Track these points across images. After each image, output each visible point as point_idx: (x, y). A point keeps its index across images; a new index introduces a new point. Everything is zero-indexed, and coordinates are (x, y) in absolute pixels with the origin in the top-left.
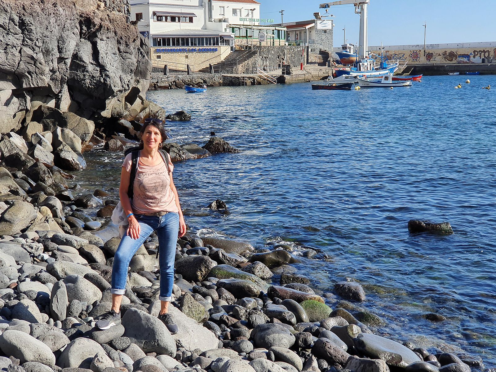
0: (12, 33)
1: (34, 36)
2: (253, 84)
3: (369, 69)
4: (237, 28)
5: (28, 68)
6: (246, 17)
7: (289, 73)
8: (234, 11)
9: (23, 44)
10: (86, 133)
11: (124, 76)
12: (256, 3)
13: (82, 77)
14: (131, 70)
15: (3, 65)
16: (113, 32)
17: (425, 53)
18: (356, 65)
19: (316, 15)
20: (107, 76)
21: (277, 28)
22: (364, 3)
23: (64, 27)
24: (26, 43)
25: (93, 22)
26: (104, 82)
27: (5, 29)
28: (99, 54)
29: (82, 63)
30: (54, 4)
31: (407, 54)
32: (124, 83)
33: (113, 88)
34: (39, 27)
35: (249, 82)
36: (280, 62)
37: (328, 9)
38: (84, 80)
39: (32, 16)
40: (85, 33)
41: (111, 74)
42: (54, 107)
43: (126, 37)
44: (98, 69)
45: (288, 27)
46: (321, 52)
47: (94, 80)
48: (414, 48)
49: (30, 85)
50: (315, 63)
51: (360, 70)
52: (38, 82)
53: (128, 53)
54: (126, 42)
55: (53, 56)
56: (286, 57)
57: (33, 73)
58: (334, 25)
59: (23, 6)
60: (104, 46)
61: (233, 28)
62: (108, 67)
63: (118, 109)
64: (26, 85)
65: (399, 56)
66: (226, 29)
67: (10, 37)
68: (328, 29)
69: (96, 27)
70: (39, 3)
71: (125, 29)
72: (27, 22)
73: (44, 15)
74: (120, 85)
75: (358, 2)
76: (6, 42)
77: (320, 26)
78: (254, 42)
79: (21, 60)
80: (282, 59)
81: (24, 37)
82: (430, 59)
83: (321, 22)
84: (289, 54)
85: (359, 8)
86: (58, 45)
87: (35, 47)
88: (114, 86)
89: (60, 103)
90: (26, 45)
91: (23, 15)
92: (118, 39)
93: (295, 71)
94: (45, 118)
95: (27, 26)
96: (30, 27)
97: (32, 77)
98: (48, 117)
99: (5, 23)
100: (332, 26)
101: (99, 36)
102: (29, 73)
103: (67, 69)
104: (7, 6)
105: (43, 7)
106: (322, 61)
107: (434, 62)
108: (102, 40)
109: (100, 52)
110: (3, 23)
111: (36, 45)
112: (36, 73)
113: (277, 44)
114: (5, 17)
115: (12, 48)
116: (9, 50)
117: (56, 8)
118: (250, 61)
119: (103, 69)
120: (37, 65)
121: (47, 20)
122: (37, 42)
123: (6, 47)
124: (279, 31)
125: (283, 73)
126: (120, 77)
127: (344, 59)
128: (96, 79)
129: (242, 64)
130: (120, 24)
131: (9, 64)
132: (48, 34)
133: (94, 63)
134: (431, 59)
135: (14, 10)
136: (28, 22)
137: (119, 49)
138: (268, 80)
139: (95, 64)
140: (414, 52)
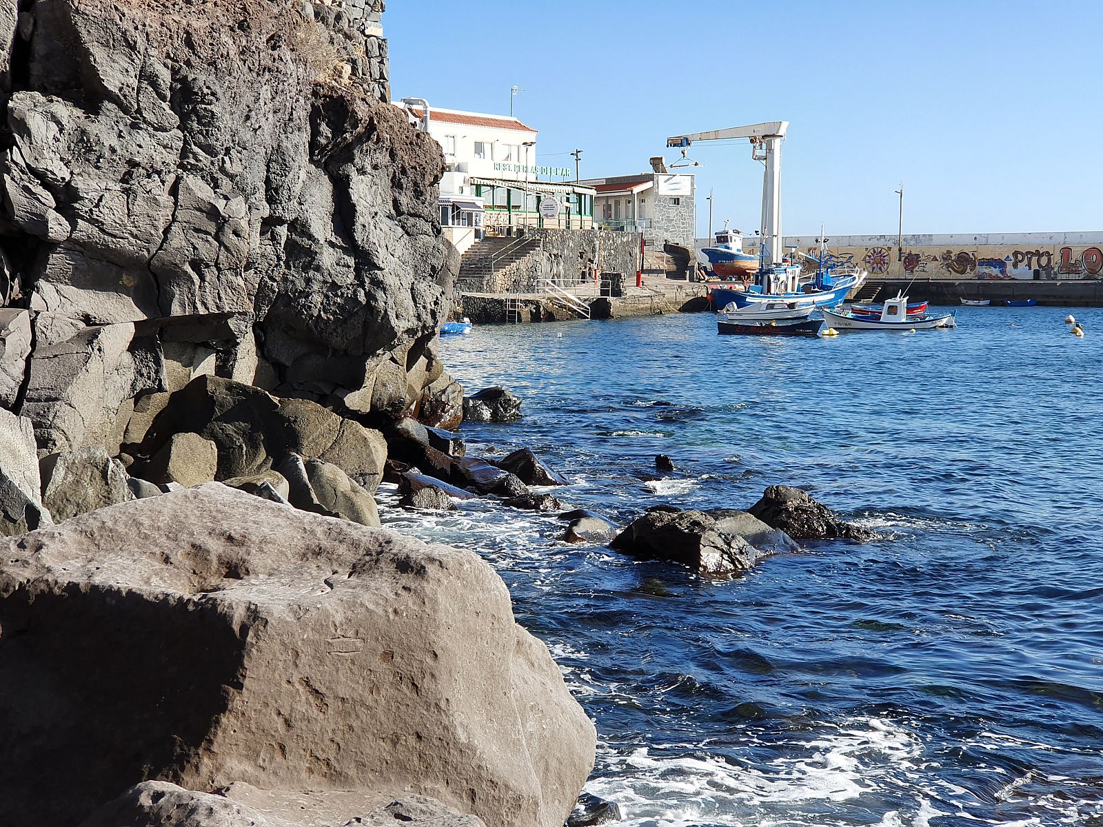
0: (149, 124)
1: (221, 139)
2: (536, 318)
3: (789, 290)
4: (487, 185)
5: (195, 248)
6: (506, 162)
7: (617, 293)
8: (479, 148)
9: (181, 166)
10: (367, 471)
11: (422, 286)
12: (529, 130)
13: (300, 285)
14: (433, 268)
15: (115, 237)
16: (387, 149)
17: (900, 254)
18: (763, 277)
19: (656, 162)
20: (378, 284)
21: (578, 190)
22: (774, 136)
23: (290, 120)
24: (192, 161)
25: (353, 111)
26: (368, 302)
27: (126, 110)
28: (354, 216)
29: (306, 242)
30: (272, 38)
31: (859, 256)
32: (424, 307)
33: (392, 321)
34: (228, 109)
35: (525, 312)
37: (687, 149)
38: (307, 297)
39: (216, 68)
40: (327, 145)
41: (390, 280)
42: (250, 384)
43: (415, 168)
44: (351, 261)
45: (599, 188)
46: (668, 248)
47: (336, 295)
48: (874, 243)
49: (195, 308)
50: (660, 271)
51: (769, 291)
52: (220, 298)
53: (419, 216)
54: (416, 184)
55: (254, 211)
56: (597, 256)
57: (207, 266)
58: (695, 186)
59: (187, 33)
60: (367, 192)
61: (478, 187)
62: (380, 256)
63: (391, 389)
64: (183, 305)
65: (841, 259)
66: (462, 190)
67: (142, 137)
68: (682, 196)
69: (360, 129)
70: (232, 29)
71: (411, 143)
72: (200, 88)
73: (246, 70)
74: (411, 313)
75: (759, 134)
76: (128, 156)
77: (665, 187)
78: (525, 218)
79: (174, 220)
80: (590, 260)
81: (185, 142)
82: (913, 268)
83: (668, 180)
84: (604, 250)
85: (761, 148)
86: (267, 177)
87: (219, 175)
88: (397, 317)
90: (194, 169)
91: (188, 63)
92: (395, 172)
93: (629, 288)
94: (217, 419)
95: (198, 103)
96: (209, 107)
97: (202, 279)
98: (228, 417)
99: (126, 90)
100: (693, 190)
101: (357, 160)
102: (197, 265)
103: (279, 259)
104: (136, 28)
105: (244, 43)
106: (673, 268)
107: (924, 275)
108: (362, 171)
109: (358, 208)
110: (121, 90)
111: (222, 170)
112: (217, 265)
113: (575, 226)
114: (126, 66)
115: (149, 176)
116: (139, 182)
117: (276, 53)
118: (523, 264)
119: (364, 260)
120: (225, 240)
121: (251, 88)
122: (226, 159)
123: (129, 173)
124: (580, 195)
125: (604, 293)
126: (412, 289)
127: (722, 263)
128: (342, 294)
129: (504, 270)
130: (396, 128)
131: (135, 231)
132: (246, 135)
133: (339, 241)
134: (916, 269)
135: (155, 44)
136: (205, 91)
137: (396, 204)
138: (570, 309)
139: (340, 247)
140: (875, 252)
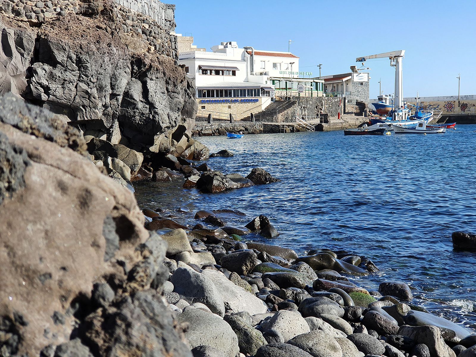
0: (69, 69)
1: (89, 73)
2: (292, 131)
3: (404, 119)
4: (277, 80)
5: (83, 102)
6: (286, 71)
7: (326, 122)
9: (79, 80)
10: (136, 163)
11: (171, 114)
12: (296, 57)
13: (132, 114)
14: (178, 108)
15: (60, 99)
16: (162, 72)
17: (459, 103)
18: (392, 114)
19: (353, 68)
20: (156, 113)
21: (315, 81)
22: (399, 56)
23: (117, 66)
24: (82, 79)
25: (144, 62)
26: (153, 118)
27: (63, 66)
28: (148, 93)
29: (133, 101)
30: (108, 44)
31: (442, 104)
32: (172, 120)
33: (161, 124)
34: (94, 64)
35: (288, 129)
36: (318, 112)
37: (364, 62)
38: (134, 117)
39: (89, 54)
40: (136, 72)
41: (160, 112)
42: (106, 140)
43: (174, 78)
44: (148, 106)
45: (325, 80)
46: (358, 103)
47: (143, 117)
48: (449, 100)
49: (84, 118)
50: (352, 113)
51: (395, 119)
52: (91, 115)
53: (175, 93)
54: (174, 83)
55: (106, 92)
56: (323, 107)
57: (87, 107)
58: (370, 77)
59: (80, 45)
60: (154, 86)
61: (273, 81)
62: (157, 105)
63: (165, 145)
64: (81, 118)
65: (434, 107)
66: (266, 82)
67: (68, 73)
68: (364, 82)
69: (147, 67)
70: (95, 43)
71: (173, 70)
72: (83, 60)
73: (99, 54)
74: (167, 122)
75: (393, 56)
76: (63, 78)
77: (356, 78)
78: (293, 93)
79: (77, 95)
80: (320, 109)
81: (80, 74)
82: (465, 109)
83: (358, 75)
84: (327, 105)
85: (394, 61)
86: (111, 82)
87: (90, 83)
88: (162, 123)
89: (111, 138)
90: (82, 81)
91: (80, 53)
92: (166, 79)
93: (333, 120)
94: (97, 150)
95: (83, 63)
96: (86, 64)
97: (86, 110)
98: (99, 149)
99: (63, 61)
100: (369, 79)
101: (149, 76)
102: (84, 106)
103: (118, 105)
104: (66, 45)
105: (98, 46)
106: (358, 111)
107: (469, 112)
108: (151, 79)
109: (149, 90)
110: (62, 61)
111: (90, 81)
112: (89, 106)
113: (315, 95)
114: (63, 55)
115: (69, 83)
116: (67, 85)
117: (110, 48)
118: (289, 111)
119: (152, 106)
120: (91, 100)
121: (101, 58)
122: (92, 78)
123: (64, 83)
124: (317, 83)
125: (321, 122)
126: (168, 114)
127: (380, 109)
128: (145, 116)
129: (282, 114)
130: (168, 66)
131: (65, 98)
132: (102, 71)
133: (144, 100)
134: (466, 110)
135: (72, 49)
136: (85, 60)
137: (167, 89)
138: (307, 128)
139: (144, 102)
140: (448, 103)
